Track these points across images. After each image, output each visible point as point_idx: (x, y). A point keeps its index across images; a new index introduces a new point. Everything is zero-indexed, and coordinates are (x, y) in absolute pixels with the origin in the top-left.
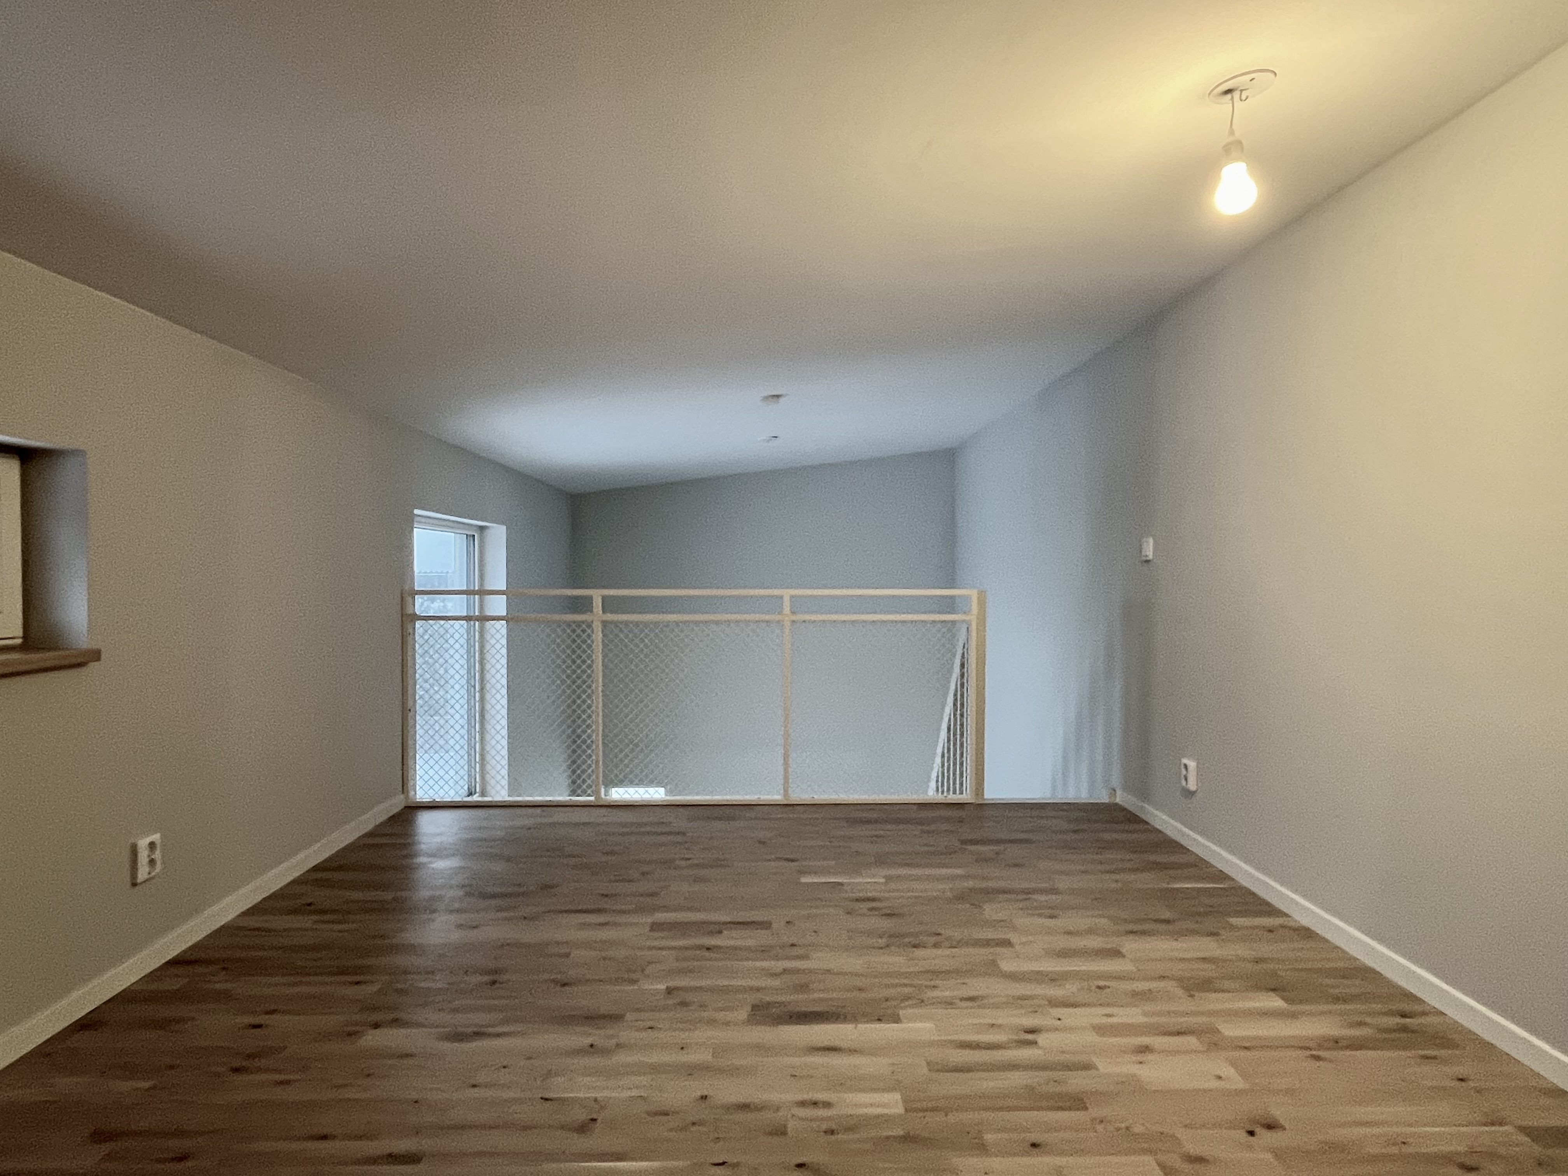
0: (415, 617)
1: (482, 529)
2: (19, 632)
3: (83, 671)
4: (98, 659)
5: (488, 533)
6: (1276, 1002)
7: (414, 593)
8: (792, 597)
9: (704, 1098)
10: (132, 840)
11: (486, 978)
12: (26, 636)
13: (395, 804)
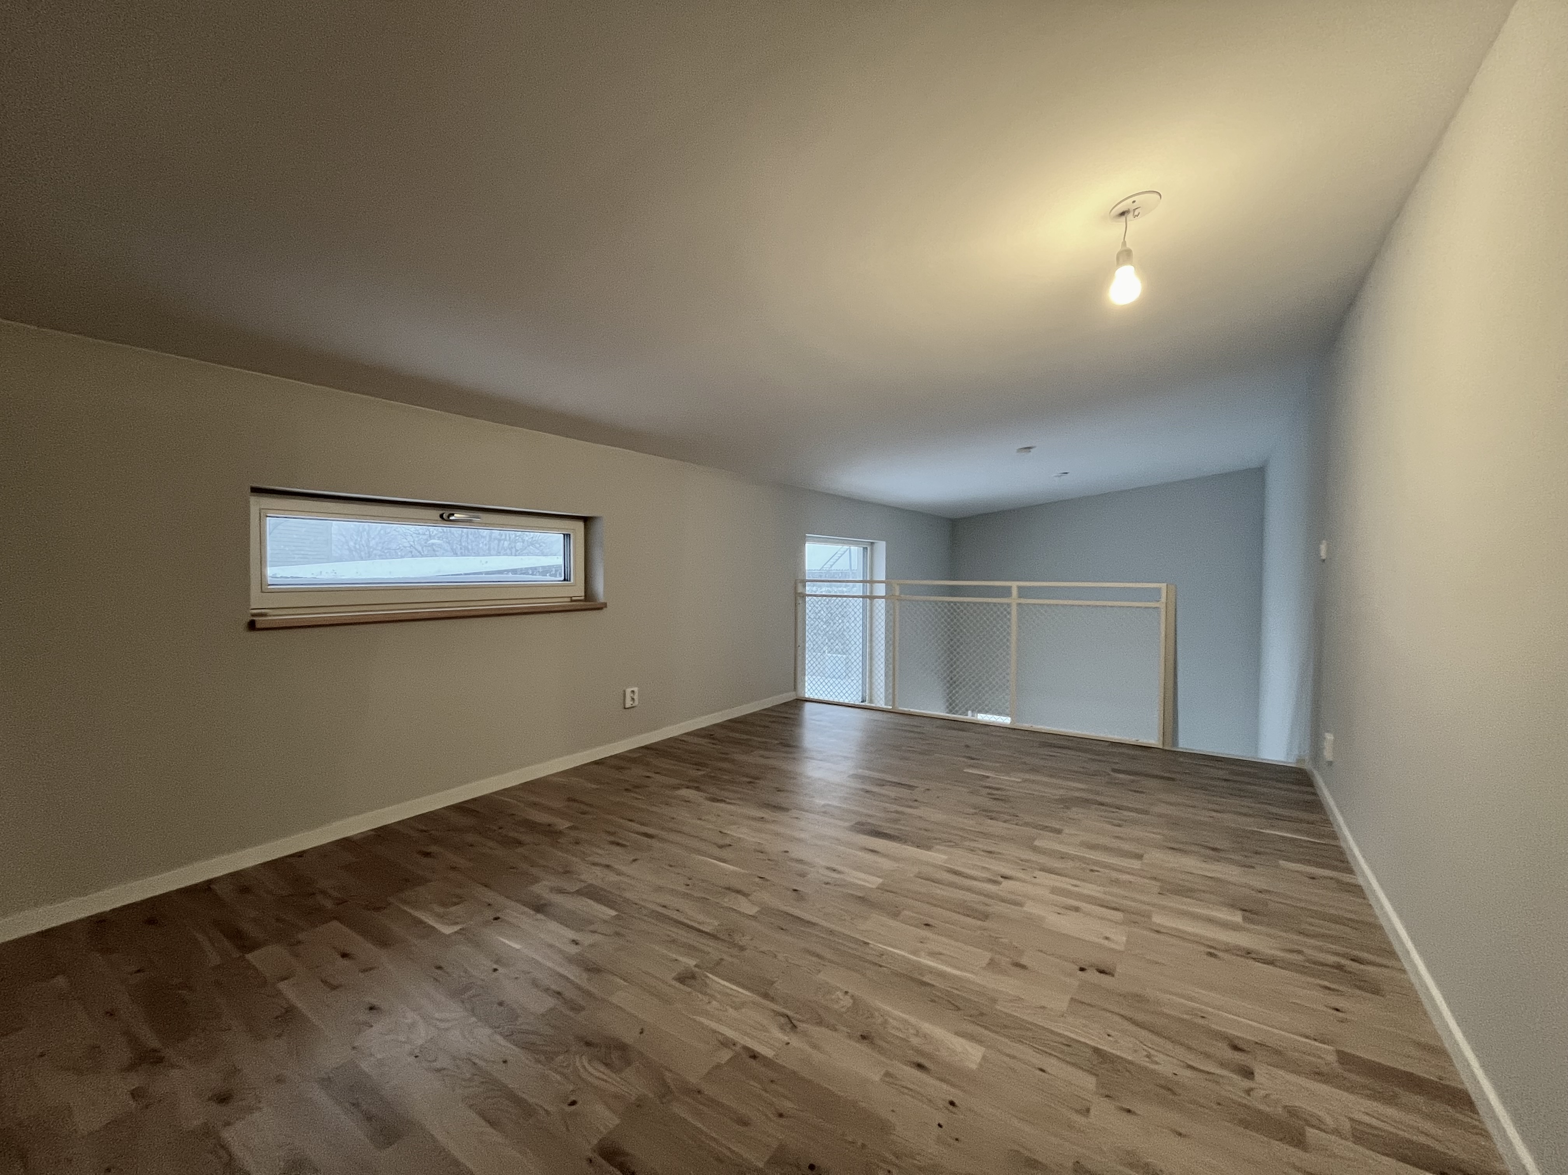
0: (804, 596)
1: (872, 543)
2: (583, 594)
3: (601, 612)
4: (606, 606)
5: (875, 545)
6: (1237, 918)
7: (804, 582)
8: (1019, 588)
9: (787, 852)
10: (624, 688)
11: (749, 780)
12: (585, 596)
13: (789, 696)
